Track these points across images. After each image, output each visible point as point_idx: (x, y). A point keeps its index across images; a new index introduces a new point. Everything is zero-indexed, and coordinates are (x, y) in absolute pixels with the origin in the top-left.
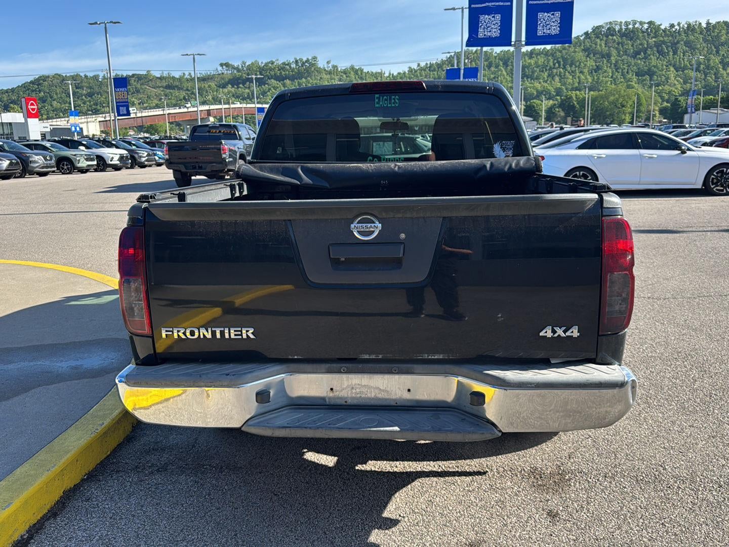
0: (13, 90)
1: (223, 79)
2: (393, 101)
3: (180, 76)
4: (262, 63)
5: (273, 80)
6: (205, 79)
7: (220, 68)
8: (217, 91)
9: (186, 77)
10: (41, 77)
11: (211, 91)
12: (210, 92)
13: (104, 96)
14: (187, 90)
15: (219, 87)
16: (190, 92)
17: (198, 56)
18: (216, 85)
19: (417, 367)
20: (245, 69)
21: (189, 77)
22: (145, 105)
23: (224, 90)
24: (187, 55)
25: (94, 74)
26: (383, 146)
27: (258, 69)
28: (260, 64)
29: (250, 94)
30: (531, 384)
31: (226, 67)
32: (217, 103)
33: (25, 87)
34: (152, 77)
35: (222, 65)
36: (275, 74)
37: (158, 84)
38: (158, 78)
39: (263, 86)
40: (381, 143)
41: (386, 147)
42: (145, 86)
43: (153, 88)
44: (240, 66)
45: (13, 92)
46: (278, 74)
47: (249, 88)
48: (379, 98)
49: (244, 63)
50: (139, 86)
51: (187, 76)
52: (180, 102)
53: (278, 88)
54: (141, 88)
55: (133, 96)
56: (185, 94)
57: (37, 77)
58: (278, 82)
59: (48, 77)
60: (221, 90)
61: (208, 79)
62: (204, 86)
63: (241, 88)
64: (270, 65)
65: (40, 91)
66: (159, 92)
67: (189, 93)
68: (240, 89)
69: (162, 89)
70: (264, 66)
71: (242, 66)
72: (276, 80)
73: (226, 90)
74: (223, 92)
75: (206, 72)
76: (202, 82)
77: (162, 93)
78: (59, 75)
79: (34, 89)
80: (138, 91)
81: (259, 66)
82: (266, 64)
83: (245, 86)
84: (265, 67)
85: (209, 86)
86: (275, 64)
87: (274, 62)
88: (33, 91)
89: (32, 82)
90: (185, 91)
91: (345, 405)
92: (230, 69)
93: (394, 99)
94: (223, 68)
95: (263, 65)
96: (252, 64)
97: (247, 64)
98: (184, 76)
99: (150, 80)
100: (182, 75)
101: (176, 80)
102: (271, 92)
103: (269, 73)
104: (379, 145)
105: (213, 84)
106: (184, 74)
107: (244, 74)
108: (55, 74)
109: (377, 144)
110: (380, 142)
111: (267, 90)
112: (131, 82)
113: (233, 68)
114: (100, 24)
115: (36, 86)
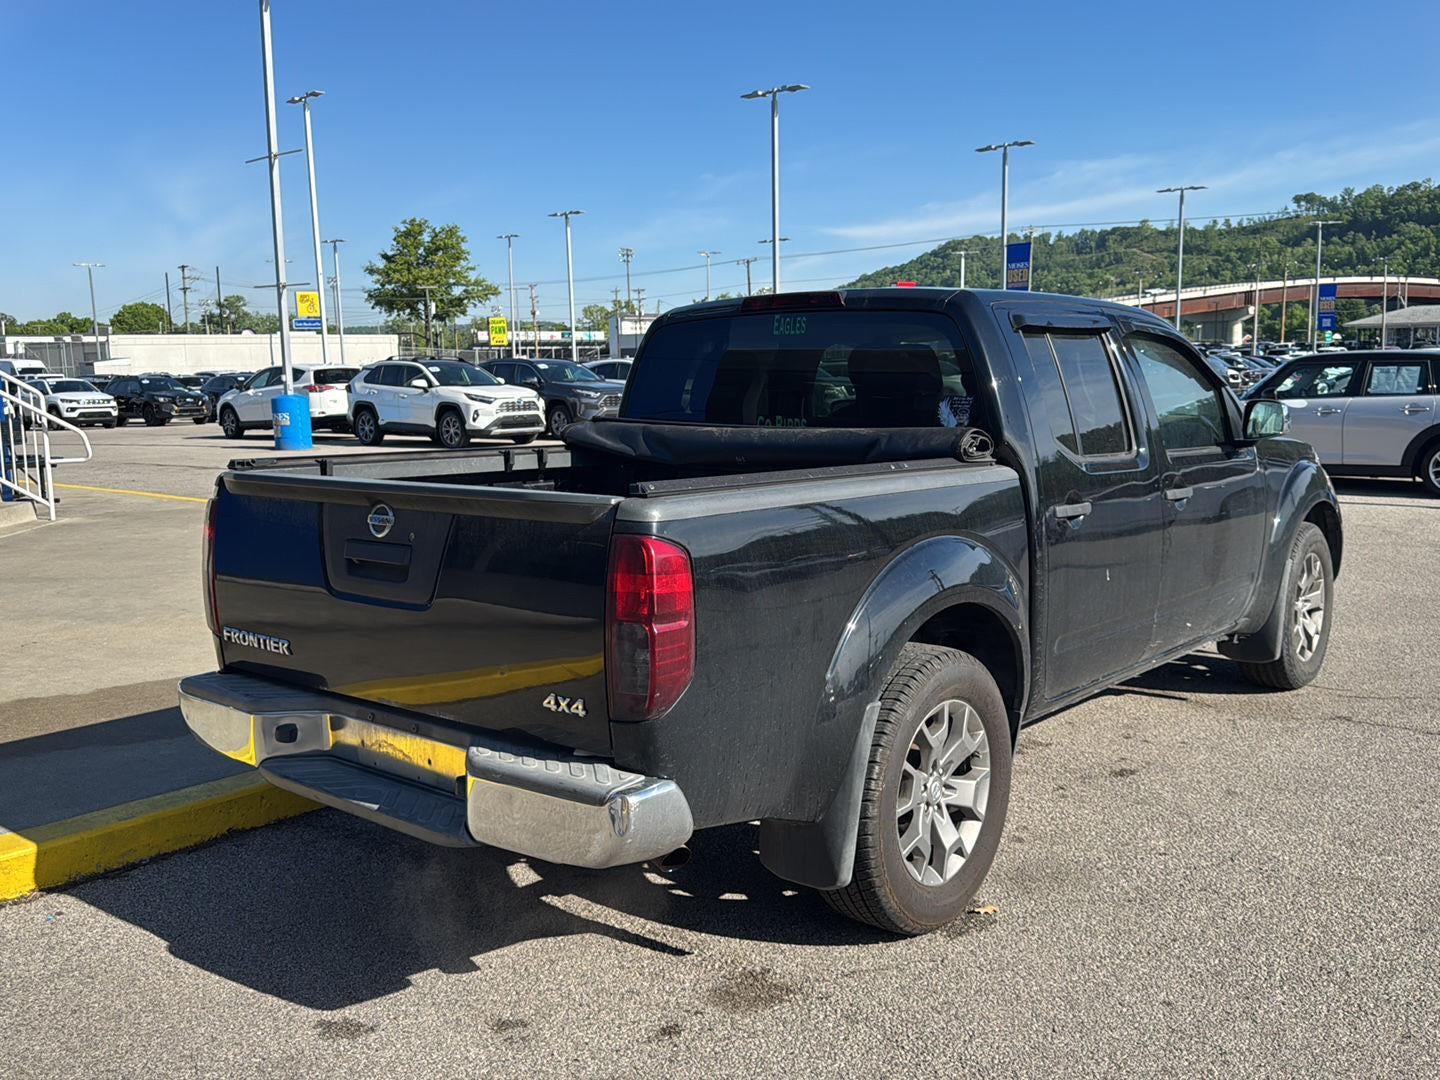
0: (902, 268)
1: (1297, 228)
2: (798, 325)
3: (1206, 227)
4: (1390, 189)
5: (1411, 225)
6: (1258, 229)
7: (1292, 207)
8: (1279, 254)
9: (1218, 227)
10: (949, 243)
11: (1266, 253)
12: (1265, 256)
13: (1053, 273)
14: (1218, 253)
15: (1287, 244)
16: (1223, 258)
17: (1191, 191)
18: (1280, 241)
19: (436, 730)
20: (1349, 204)
21: (1224, 227)
22: (1129, 286)
23: (1295, 251)
24: (1169, 190)
25: (1041, 233)
26: (1397, 376)
27: (1379, 203)
28: (1385, 191)
29: (1355, 254)
30: (496, 773)
31: (1307, 202)
32: (1277, 276)
33: (921, 263)
34: (1149, 231)
35: (1297, 199)
36: (1418, 211)
37: (1161, 244)
38: (1161, 233)
39: (1386, 238)
40: (1393, 369)
41: (1403, 377)
42: (1135, 250)
43: (1148, 252)
44: (1340, 198)
45: (901, 271)
46: (1427, 210)
47: (1353, 243)
48: (779, 321)
49: (1348, 192)
50: (1122, 250)
51: (1220, 226)
52: (1198, 277)
53: (1421, 239)
54: (1126, 254)
55: (1108, 270)
56: (1211, 262)
57: (943, 243)
58: (1423, 227)
59: (962, 242)
60: (1289, 249)
61: (1265, 228)
62: (1254, 244)
63: (1333, 243)
64: (1410, 192)
65: (944, 269)
66: (1160, 260)
67: (1220, 258)
68: (1332, 247)
69: (1165, 254)
70: (1393, 195)
71: (1344, 199)
72: (1420, 224)
73: (1300, 250)
74: (1293, 255)
75: (1261, 216)
76: (1250, 236)
77: (1166, 261)
78: (981, 238)
79: (936, 264)
80: (1118, 260)
81: (1384, 196)
82: (1401, 191)
83: (1345, 239)
84: (1397, 197)
85: (1265, 244)
86: (1422, 189)
87: (1421, 185)
88: (933, 268)
89: (934, 254)
90: (1214, 255)
91: (373, 768)
92: (1316, 207)
93: (800, 322)
94: (1299, 206)
95: (1392, 193)
96: (1368, 192)
97: (1355, 194)
98: (1214, 226)
99: (1146, 238)
100: (1211, 224)
101: (1197, 235)
102: (1403, 248)
103: (1405, 209)
104: (1388, 372)
105: (1273, 240)
106: (1215, 222)
107: (1347, 214)
108: (975, 237)
109: (1382, 371)
110: (1389, 367)
111: (1395, 245)
112: (1107, 244)
113: (1323, 202)
114: (995, 149)
115: (940, 260)
